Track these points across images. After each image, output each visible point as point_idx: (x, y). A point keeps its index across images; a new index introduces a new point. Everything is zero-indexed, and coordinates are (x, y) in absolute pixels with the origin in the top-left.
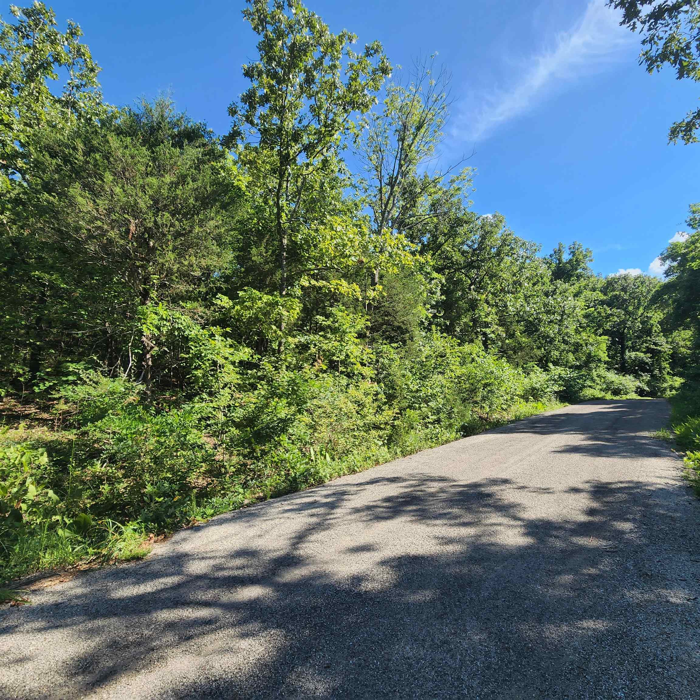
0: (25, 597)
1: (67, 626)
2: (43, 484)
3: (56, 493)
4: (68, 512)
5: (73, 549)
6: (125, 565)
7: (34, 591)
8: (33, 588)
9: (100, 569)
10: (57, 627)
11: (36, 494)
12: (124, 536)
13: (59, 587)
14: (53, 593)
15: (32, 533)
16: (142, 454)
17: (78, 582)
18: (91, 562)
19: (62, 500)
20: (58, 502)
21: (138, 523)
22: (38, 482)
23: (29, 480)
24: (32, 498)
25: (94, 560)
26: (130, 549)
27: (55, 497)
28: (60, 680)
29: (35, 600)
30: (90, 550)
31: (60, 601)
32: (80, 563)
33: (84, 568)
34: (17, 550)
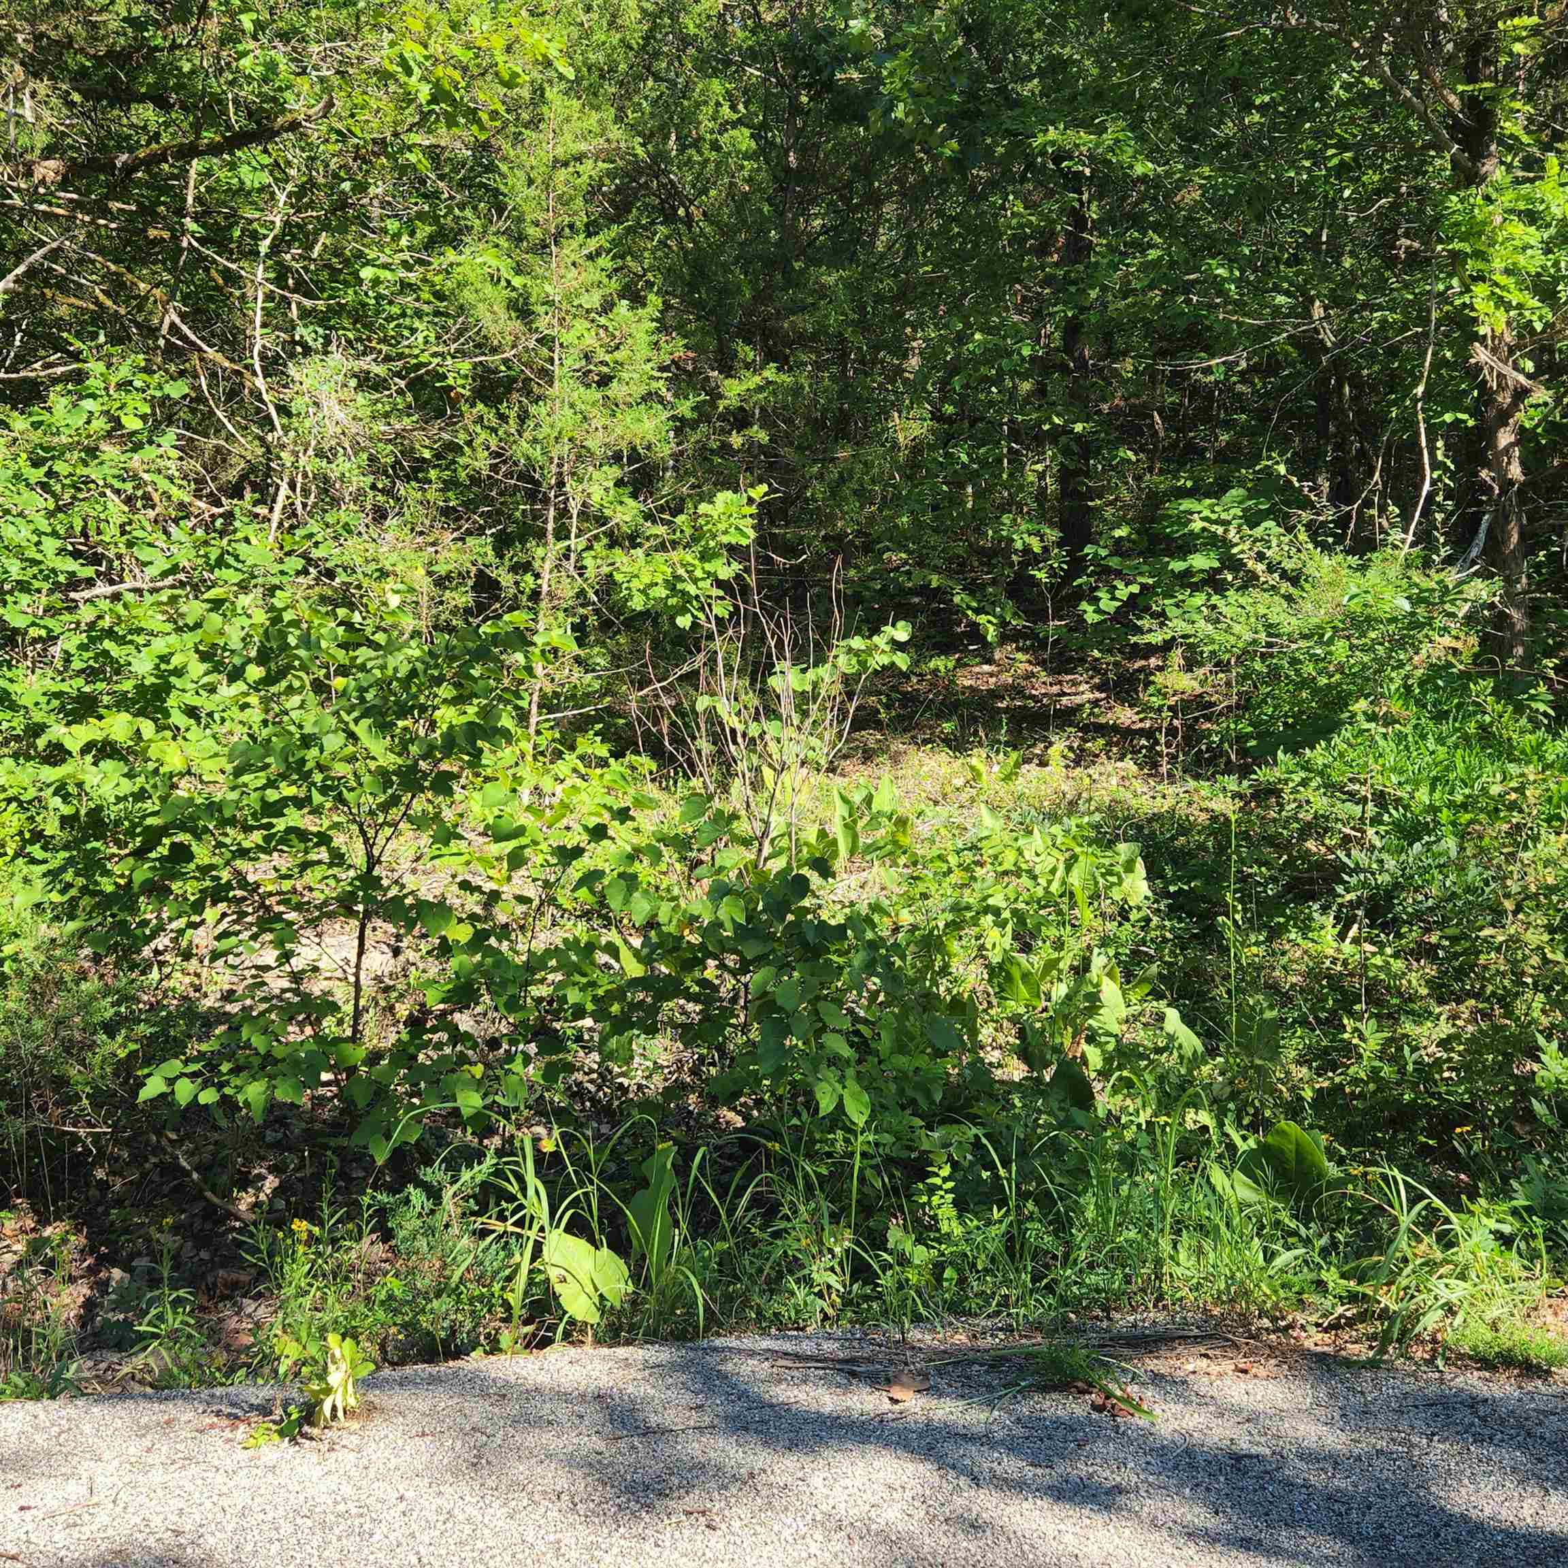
0: (1133, 1389)
1: (1279, 1551)
2: (1144, 980)
3: (1188, 1020)
5: (1269, 1256)
6: (1473, 1381)
7: (1157, 1379)
8: (1152, 1364)
9: (1373, 1364)
10: (1246, 1544)
11: (1124, 1012)
12: (1462, 1253)
13: (1238, 1391)
15: (1129, 1161)
16: (1509, 905)
17: (1301, 1393)
18: (1335, 1327)
19: (1212, 1052)
20: (1195, 1061)
21: (1515, 1212)
22: (1128, 973)
23: (1098, 961)
24: (1115, 1028)
25: (1351, 1323)
26: (1490, 1315)
27: (1189, 1040)
29: (1165, 1415)
30: (1330, 1276)
31: (1244, 1445)
32: (1301, 1318)
33: (1314, 1340)
34: (1090, 1214)
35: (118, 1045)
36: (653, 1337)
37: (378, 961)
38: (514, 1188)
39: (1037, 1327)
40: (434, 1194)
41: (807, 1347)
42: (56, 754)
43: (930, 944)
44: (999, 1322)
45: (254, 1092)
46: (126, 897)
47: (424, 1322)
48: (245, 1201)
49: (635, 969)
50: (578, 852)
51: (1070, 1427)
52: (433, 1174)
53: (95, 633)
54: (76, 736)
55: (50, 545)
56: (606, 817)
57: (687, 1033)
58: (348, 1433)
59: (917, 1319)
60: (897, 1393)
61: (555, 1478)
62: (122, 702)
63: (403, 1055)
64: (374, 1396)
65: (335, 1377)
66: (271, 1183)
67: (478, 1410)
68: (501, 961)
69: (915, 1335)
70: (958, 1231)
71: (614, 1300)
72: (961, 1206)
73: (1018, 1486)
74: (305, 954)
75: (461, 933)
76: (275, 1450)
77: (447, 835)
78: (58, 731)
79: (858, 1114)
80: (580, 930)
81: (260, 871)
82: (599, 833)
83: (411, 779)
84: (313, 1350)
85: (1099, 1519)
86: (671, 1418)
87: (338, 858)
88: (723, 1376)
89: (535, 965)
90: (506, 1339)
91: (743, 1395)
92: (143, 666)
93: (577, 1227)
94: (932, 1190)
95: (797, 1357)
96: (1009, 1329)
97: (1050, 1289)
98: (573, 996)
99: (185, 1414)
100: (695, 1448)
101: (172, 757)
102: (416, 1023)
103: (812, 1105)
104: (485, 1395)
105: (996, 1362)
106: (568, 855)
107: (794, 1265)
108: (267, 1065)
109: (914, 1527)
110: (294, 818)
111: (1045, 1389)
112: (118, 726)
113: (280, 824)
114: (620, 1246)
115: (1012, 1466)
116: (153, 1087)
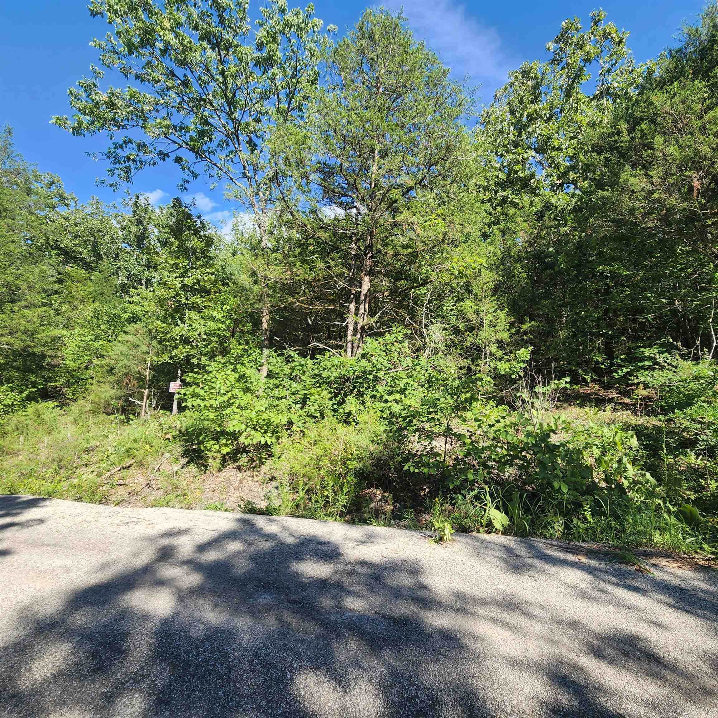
1: (698, 616)
2: (639, 465)
3: (652, 476)
4: (669, 497)
5: (684, 539)
7: (654, 565)
10: (688, 612)
11: (634, 473)
13: (679, 572)
14: (675, 576)
15: (639, 510)
17: (700, 576)
18: (708, 560)
19: (660, 485)
20: (656, 486)
22: (634, 462)
23: (625, 460)
24: (632, 476)
25: (713, 559)
27: (653, 481)
28: (706, 668)
29: (658, 575)
30: (705, 546)
31: (683, 586)
32: (697, 556)
33: (701, 562)
34: (631, 521)
35: (399, 459)
36: (515, 535)
37: (448, 447)
38: (483, 497)
39: (617, 547)
40: (464, 496)
41: (555, 543)
42: (386, 401)
43: (579, 452)
44: (607, 545)
45: (426, 470)
46: (401, 429)
47: (463, 523)
48: (422, 493)
49: (505, 452)
50: (493, 425)
51: (630, 574)
52: (464, 492)
53: (393, 379)
54: (390, 398)
55: (386, 362)
56: (499, 418)
57: (520, 468)
58: (449, 545)
59: (584, 541)
60: (580, 557)
61: (497, 562)
62: (397, 392)
63: (455, 466)
64: (454, 537)
65: (447, 532)
66: (427, 490)
67: (477, 544)
68: (477, 448)
69: (583, 545)
70: (592, 521)
71: (506, 526)
72: (593, 515)
73: (617, 585)
74: (434, 443)
75: (468, 441)
76: (434, 545)
77: (464, 421)
78: (386, 397)
79: (565, 489)
80: (491, 443)
81: (427, 426)
82: (498, 421)
83: (457, 408)
84: (441, 525)
85: (642, 598)
86: (522, 554)
87: (440, 424)
88: (534, 547)
89: (484, 449)
90: (481, 530)
91: (540, 552)
92: (402, 385)
93: (497, 508)
94: (585, 510)
95: (552, 545)
96: (609, 547)
97: (619, 539)
98: (493, 457)
99: (416, 534)
100: (529, 561)
101: (408, 402)
102: (457, 459)
103: (552, 487)
104: (478, 541)
105: (606, 554)
106: (491, 426)
107: (549, 524)
108: (428, 465)
109: (589, 590)
110: (433, 415)
111: (621, 563)
112: (397, 396)
113: (430, 417)
114: (507, 513)
115: (614, 580)
116: (406, 467)
